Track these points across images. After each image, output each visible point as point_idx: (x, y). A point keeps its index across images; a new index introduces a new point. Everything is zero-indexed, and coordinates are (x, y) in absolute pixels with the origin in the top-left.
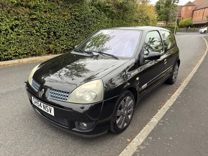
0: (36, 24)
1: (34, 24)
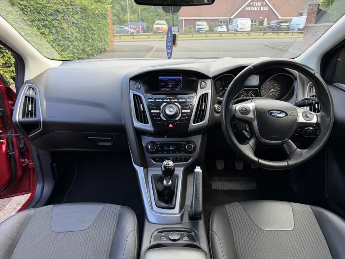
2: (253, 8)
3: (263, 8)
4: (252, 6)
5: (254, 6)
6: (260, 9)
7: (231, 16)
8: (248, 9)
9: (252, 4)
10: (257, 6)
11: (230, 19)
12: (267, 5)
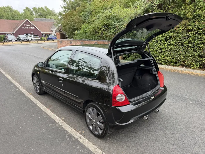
0: (190, 35)
1: (187, 35)
2: (26, 28)
3: (31, 28)
4: (25, 26)
5: (26, 27)
6: (30, 28)
7: (14, 31)
8: (23, 28)
9: (24, 25)
10: (28, 26)
11: (13, 33)
12: (33, 26)
